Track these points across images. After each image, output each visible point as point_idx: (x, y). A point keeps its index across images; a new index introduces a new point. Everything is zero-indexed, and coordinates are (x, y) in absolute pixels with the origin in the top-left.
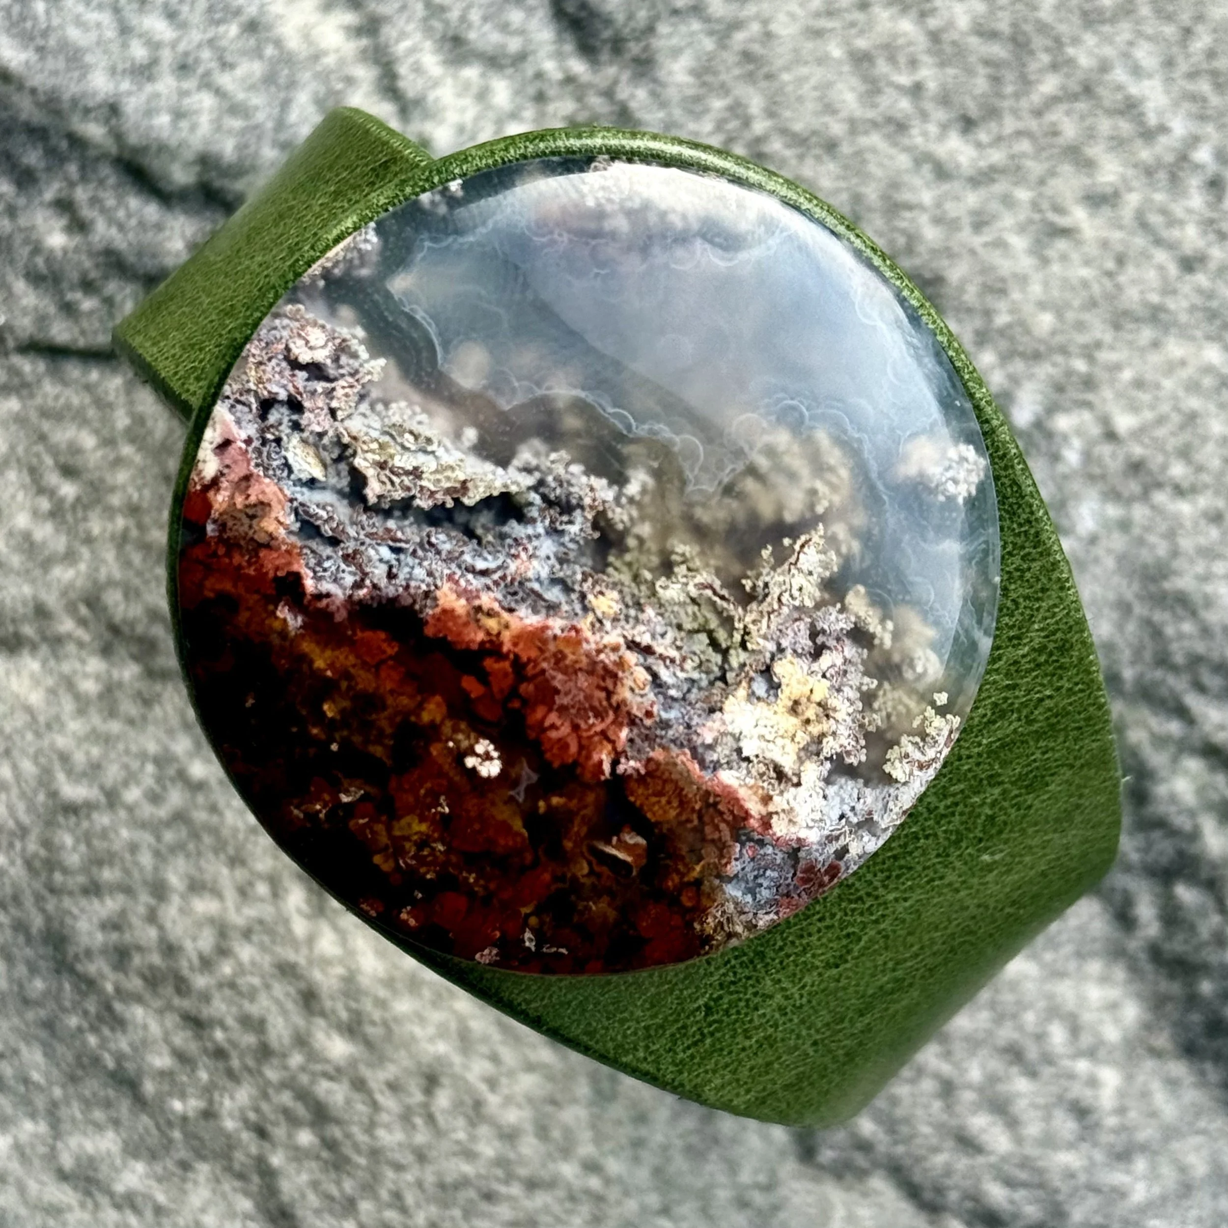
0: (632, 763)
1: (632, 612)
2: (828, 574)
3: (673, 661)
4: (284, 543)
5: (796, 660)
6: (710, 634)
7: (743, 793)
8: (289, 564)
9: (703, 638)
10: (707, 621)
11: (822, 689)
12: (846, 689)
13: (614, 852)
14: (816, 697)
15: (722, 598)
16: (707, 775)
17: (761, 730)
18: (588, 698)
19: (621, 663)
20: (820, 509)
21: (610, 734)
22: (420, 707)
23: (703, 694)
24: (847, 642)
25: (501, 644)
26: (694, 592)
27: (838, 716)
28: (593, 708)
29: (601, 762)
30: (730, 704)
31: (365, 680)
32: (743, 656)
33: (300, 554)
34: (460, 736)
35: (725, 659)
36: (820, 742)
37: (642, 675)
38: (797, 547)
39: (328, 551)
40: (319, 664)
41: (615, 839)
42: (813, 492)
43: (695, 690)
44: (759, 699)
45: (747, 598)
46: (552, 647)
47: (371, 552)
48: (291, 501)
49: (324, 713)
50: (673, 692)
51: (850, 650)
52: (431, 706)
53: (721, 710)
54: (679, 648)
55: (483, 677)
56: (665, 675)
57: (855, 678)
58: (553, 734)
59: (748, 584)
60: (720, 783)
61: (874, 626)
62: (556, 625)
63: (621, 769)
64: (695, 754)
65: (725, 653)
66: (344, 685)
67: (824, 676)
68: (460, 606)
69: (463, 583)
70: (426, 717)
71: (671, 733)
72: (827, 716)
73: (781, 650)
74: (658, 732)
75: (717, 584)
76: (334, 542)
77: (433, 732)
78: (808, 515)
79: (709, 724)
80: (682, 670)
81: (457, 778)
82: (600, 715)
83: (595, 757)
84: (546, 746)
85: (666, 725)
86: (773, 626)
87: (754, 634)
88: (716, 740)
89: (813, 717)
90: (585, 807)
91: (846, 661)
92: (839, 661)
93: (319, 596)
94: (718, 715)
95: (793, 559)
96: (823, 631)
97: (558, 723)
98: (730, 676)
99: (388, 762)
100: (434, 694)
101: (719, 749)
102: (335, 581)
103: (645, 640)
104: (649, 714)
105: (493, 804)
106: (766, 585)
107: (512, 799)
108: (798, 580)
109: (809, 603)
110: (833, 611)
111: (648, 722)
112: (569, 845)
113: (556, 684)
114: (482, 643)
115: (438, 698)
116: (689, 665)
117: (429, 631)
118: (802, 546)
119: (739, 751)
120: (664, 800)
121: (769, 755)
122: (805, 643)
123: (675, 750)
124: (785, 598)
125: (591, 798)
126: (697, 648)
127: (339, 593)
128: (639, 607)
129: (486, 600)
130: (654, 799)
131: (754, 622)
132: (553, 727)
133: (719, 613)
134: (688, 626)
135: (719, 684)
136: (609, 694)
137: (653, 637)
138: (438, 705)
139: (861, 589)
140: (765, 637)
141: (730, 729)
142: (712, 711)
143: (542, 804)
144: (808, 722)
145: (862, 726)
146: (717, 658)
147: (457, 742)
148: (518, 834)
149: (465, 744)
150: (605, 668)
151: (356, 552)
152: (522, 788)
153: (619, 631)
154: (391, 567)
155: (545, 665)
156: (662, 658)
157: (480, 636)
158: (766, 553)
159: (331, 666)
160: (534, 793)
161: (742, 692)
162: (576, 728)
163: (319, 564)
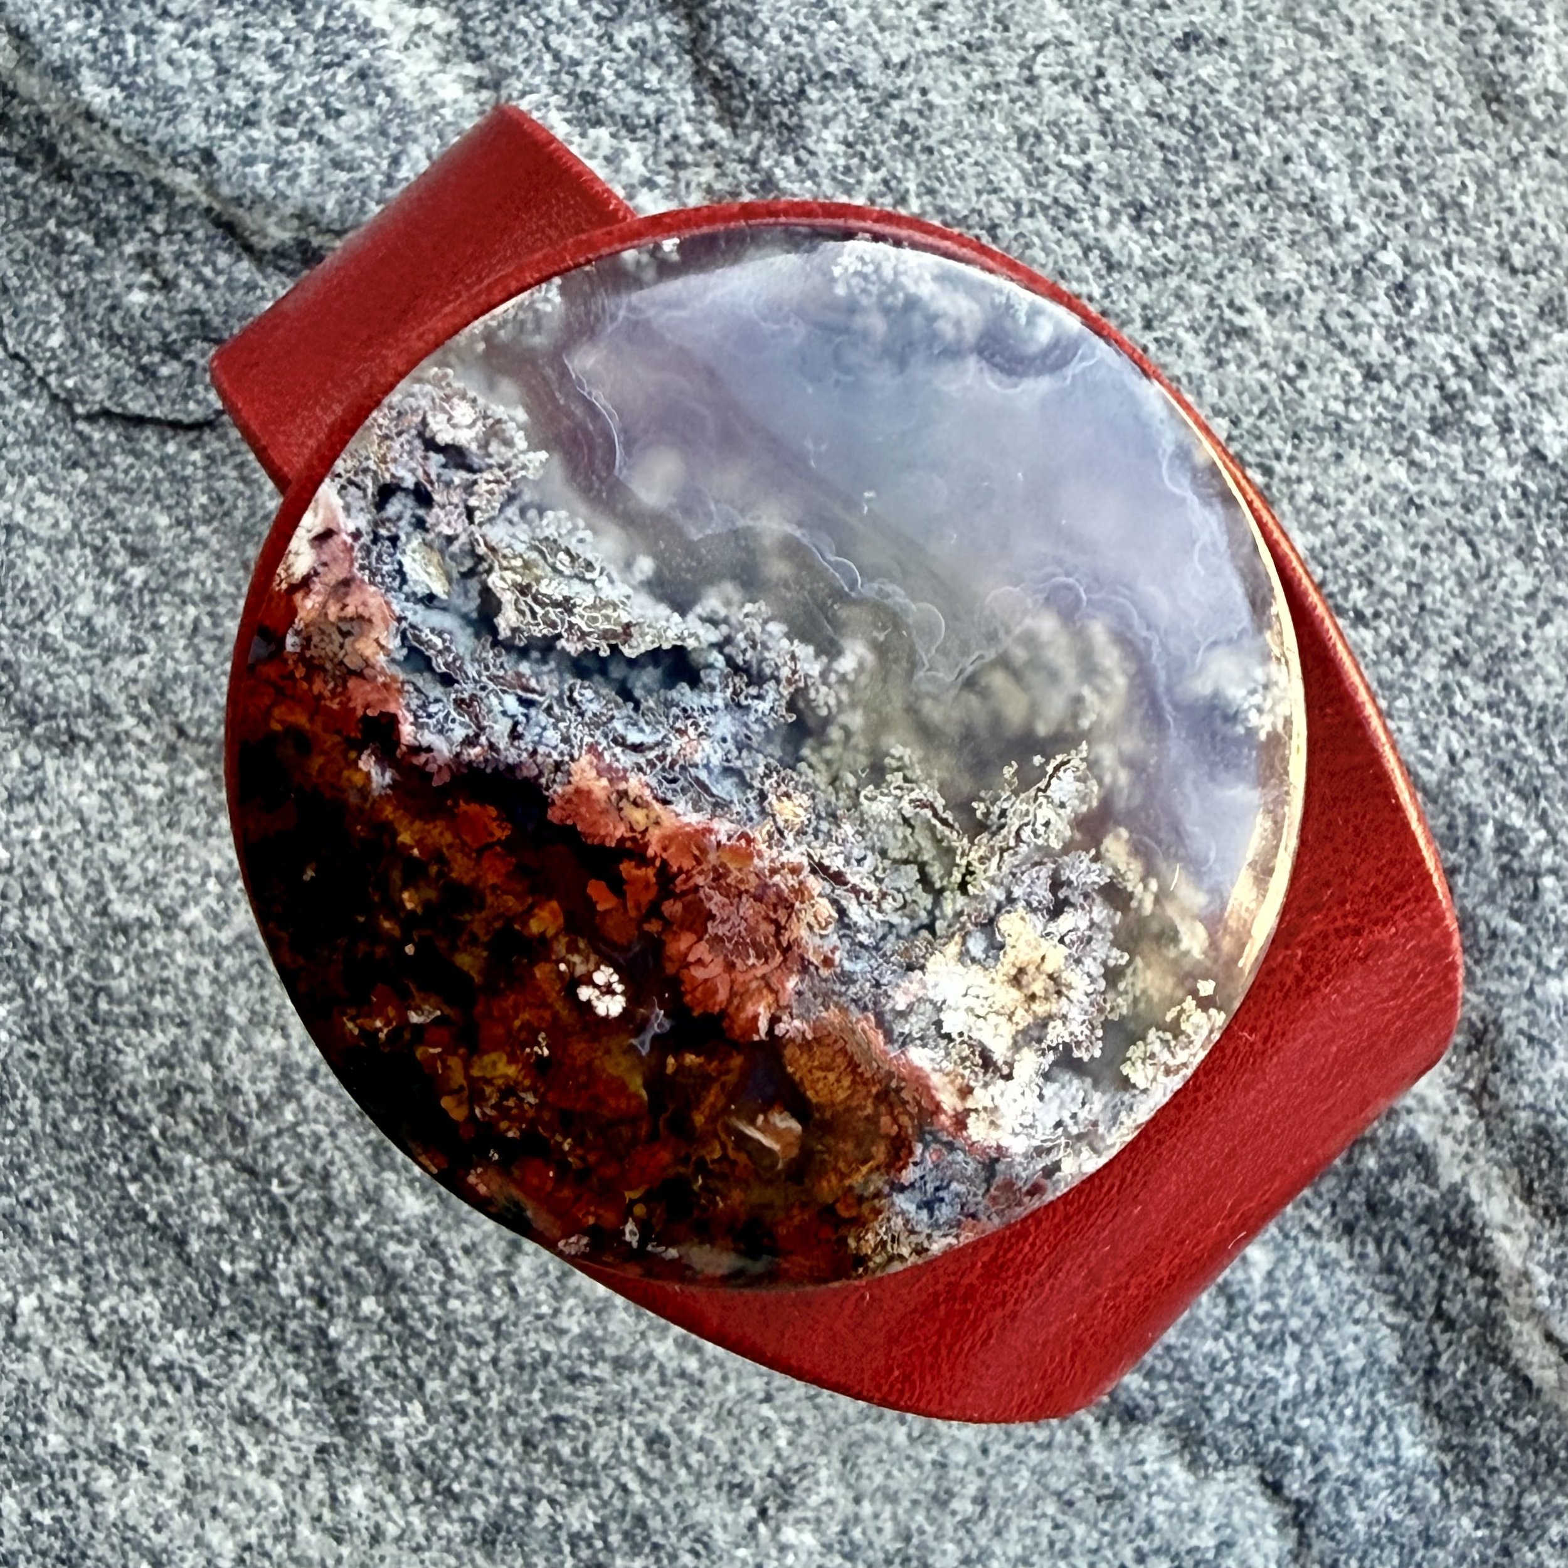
0: (797, 1023)
1: (824, 826)
2: (1084, 808)
3: (868, 896)
4: (382, 672)
5: (1029, 917)
6: (922, 867)
7: (936, 1080)
8: (386, 701)
9: (913, 872)
10: (920, 849)
11: (1056, 958)
12: (1088, 961)
13: (758, 1135)
14: (1048, 967)
15: (944, 822)
16: (893, 1051)
17: (970, 1001)
18: (751, 930)
19: (800, 891)
20: (1085, 723)
21: (774, 981)
22: (529, 913)
23: (902, 945)
24: (1099, 900)
25: (646, 845)
26: (908, 811)
27: (1072, 994)
28: (755, 944)
29: (755, 1018)
30: (935, 963)
31: (461, 869)
32: (961, 901)
33: (400, 691)
34: (576, 959)
35: (937, 903)
36: (1045, 1026)
37: (825, 909)
38: (1050, 769)
39: (436, 691)
40: (405, 838)
41: (760, 1119)
42: (1078, 700)
43: (892, 938)
44: (974, 960)
45: (977, 828)
46: (712, 857)
47: (494, 701)
48: (400, 619)
49: (402, 903)
50: (863, 937)
51: (1100, 912)
52: (544, 914)
53: (922, 968)
54: (879, 881)
55: (617, 885)
56: (856, 913)
57: (1101, 948)
58: (699, 973)
59: (980, 808)
60: (909, 1062)
61: (1133, 883)
62: (723, 829)
63: (780, 1029)
64: (881, 1022)
65: (938, 894)
66: (434, 869)
67: (1061, 941)
68: (600, 787)
69: (607, 756)
70: (535, 927)
71: (853, 990)
72: (1059, 993)
73: (1011, 900)
74: (837, 987)
75: (940, 803)
76: (447, 680)
77: (541, 947)
78: (1068, 728)
79: (905, 984)
80: (880, 910)
81: (564, 1013)
82: (763, 955)
83: (750, 1009)
84: (687, 987)
85: (847, 978)
86: (1005, 869)
87: (980, 875)
88: (910, 1006)
89: (1040, 993)
90: (728, 1072)
91: (1092, 924)
92: (1084, 924)
93: (417, 750)
94: (918, 974)
95: (1042, 784)
96: (1069, 883)
97: (707, 958)
98: (940, 925)
99: (477, 979)
100: (549, 898)
101: (913, 1019)
102: (441, 732)
103: (836, 864)
104: (827, 962)
105: (608, 1052)
106: (1003, 813)
107: (633, 1048)
108: (1045, 812)
109: (1056, 845)
110: (1086, 857)
111: (825, 972)
112: (699, 1119)
113: (711, 906)
114: (622, 840)
115: (554, 904)
116: (888, 904)
117: (554, 815)
118: (1057, 769)
119: (939, 1024)
120: (832, 1077)
121: (975, 1035)
122: (1043, 893)
123: (855, 1013)
124: (1026, 834)
125: (737, 1061)
126: (903, 885)
127: (443, 748)
128: (834, 818)
129: (634, 784)
130: (819, 1074)
131: (982, 860)
132: (700, 962)
133: (938, 841)
134: (895, 853)
135: (924, 933)
136: (779, 929)
137: (847, 861)
138: (553, 913)
139: (1124, 833)
140: (992, 881)
141: (931, 995)
142: (910, 968)
143: (671, 1060)
144: (1033, 997)
145: (1101, 1010)
146: (927, 901)
147: (571, 965)
148: (637, 1096)
149: (580, 969)
150: (779, 894)
151: (473, 697)
152: (648, 1037)
153: (804, 848)
154: (516, 724)
155: (700, 880)
156: (855, 890)
157: (621, 831)
158: (1008, 772)
159: (419, 843)
160: (662, 1044)
161: (953, 948)
162: (730, 966)
163: (424, 707)
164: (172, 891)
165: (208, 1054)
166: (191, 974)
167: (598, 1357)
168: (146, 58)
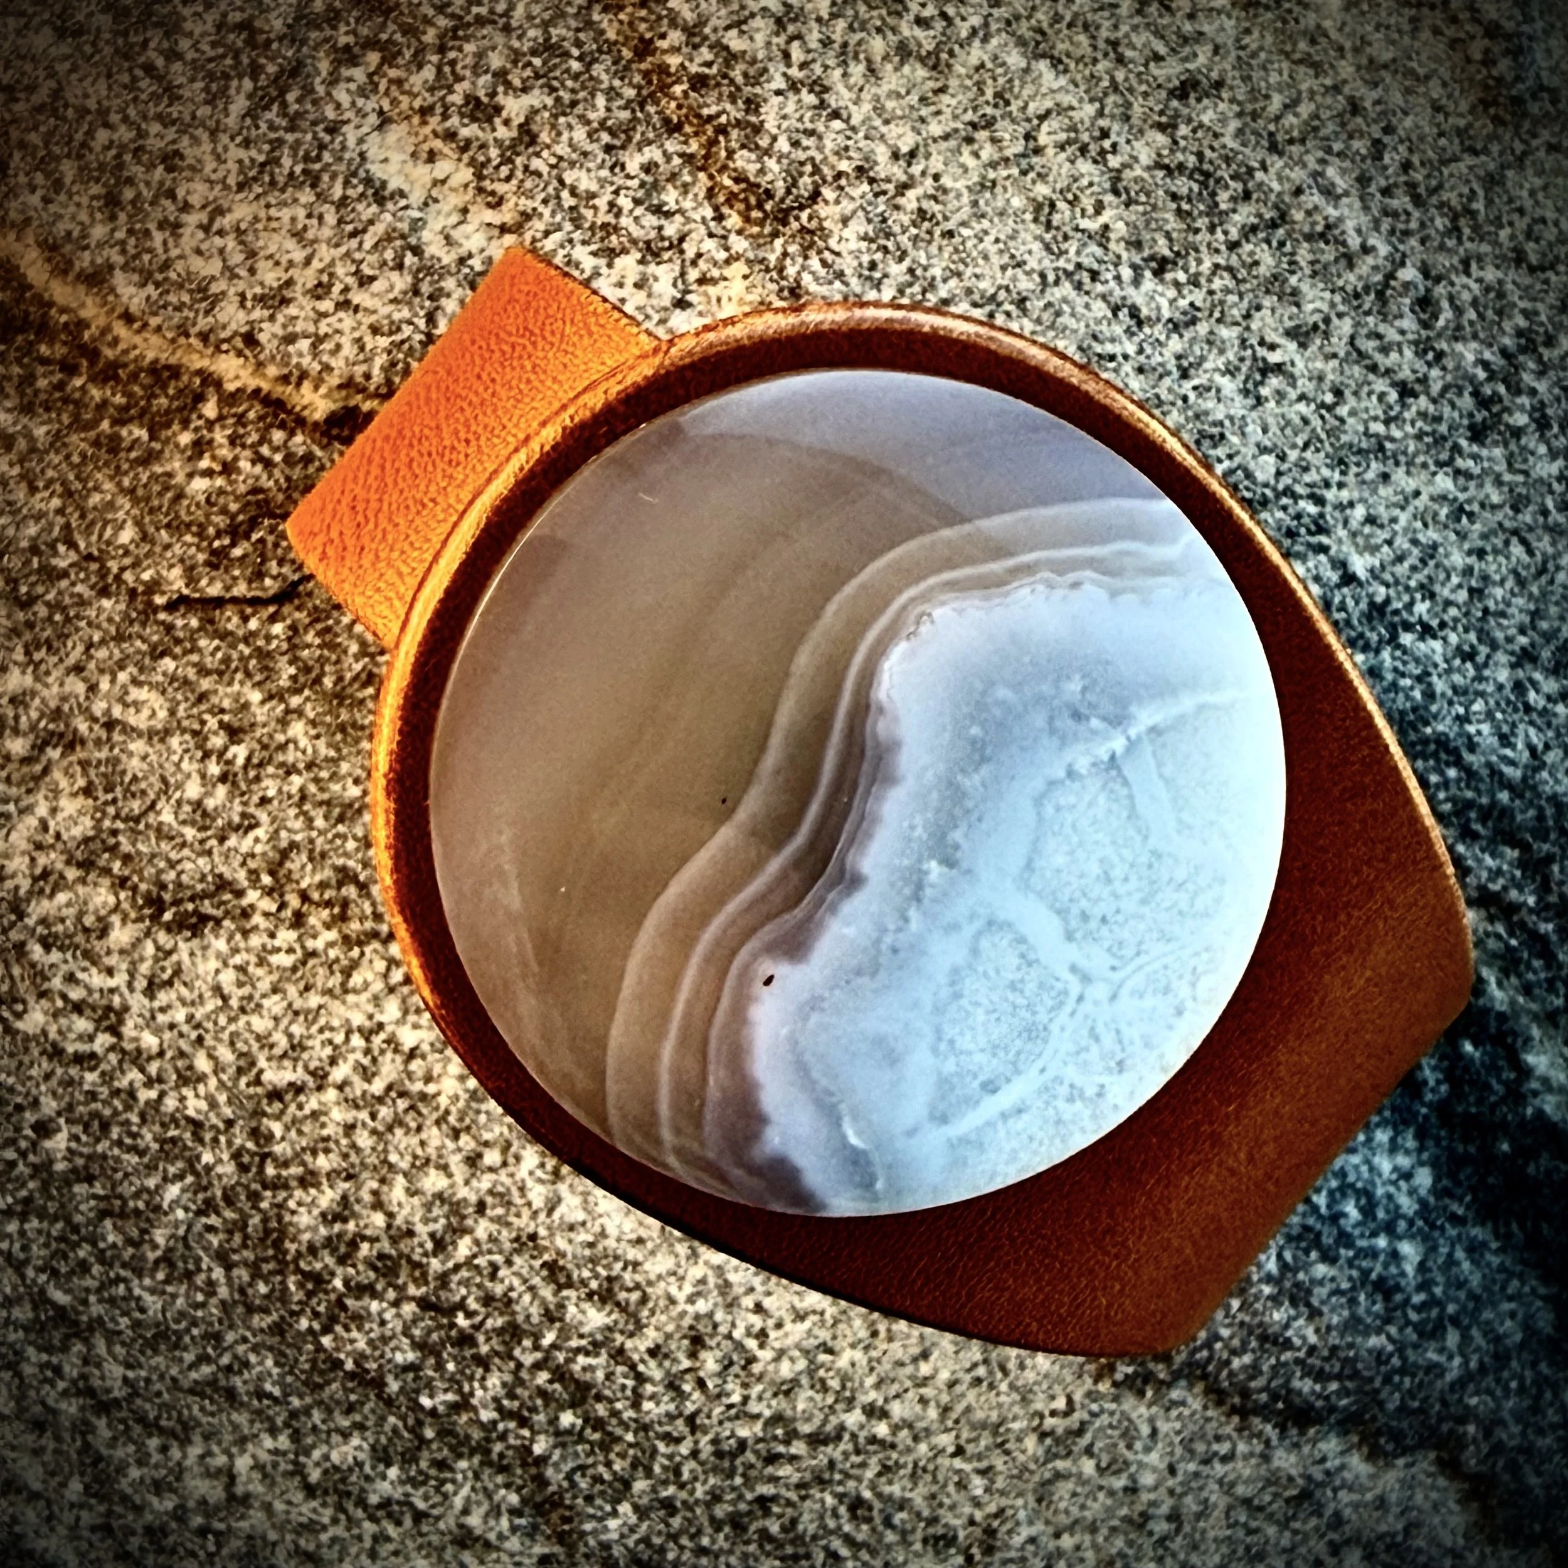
164: (319, 1053)
165: (378, 1204)
166: (349, 1128)
167: (791, 1436)
168: (174, 253)
